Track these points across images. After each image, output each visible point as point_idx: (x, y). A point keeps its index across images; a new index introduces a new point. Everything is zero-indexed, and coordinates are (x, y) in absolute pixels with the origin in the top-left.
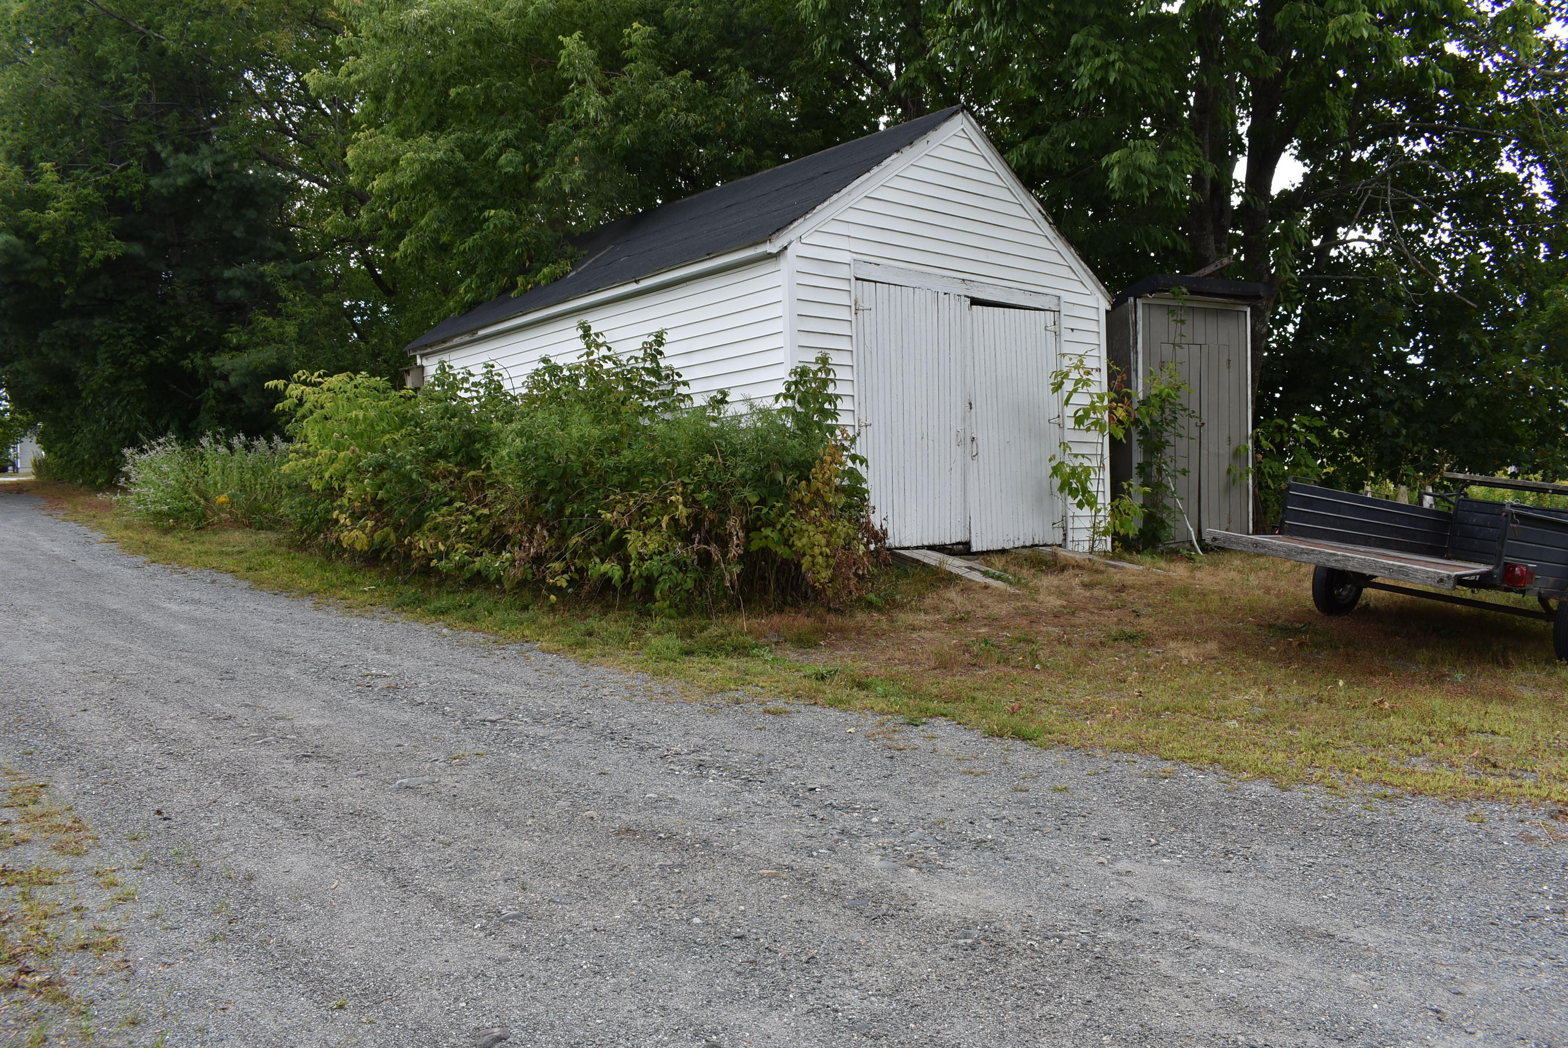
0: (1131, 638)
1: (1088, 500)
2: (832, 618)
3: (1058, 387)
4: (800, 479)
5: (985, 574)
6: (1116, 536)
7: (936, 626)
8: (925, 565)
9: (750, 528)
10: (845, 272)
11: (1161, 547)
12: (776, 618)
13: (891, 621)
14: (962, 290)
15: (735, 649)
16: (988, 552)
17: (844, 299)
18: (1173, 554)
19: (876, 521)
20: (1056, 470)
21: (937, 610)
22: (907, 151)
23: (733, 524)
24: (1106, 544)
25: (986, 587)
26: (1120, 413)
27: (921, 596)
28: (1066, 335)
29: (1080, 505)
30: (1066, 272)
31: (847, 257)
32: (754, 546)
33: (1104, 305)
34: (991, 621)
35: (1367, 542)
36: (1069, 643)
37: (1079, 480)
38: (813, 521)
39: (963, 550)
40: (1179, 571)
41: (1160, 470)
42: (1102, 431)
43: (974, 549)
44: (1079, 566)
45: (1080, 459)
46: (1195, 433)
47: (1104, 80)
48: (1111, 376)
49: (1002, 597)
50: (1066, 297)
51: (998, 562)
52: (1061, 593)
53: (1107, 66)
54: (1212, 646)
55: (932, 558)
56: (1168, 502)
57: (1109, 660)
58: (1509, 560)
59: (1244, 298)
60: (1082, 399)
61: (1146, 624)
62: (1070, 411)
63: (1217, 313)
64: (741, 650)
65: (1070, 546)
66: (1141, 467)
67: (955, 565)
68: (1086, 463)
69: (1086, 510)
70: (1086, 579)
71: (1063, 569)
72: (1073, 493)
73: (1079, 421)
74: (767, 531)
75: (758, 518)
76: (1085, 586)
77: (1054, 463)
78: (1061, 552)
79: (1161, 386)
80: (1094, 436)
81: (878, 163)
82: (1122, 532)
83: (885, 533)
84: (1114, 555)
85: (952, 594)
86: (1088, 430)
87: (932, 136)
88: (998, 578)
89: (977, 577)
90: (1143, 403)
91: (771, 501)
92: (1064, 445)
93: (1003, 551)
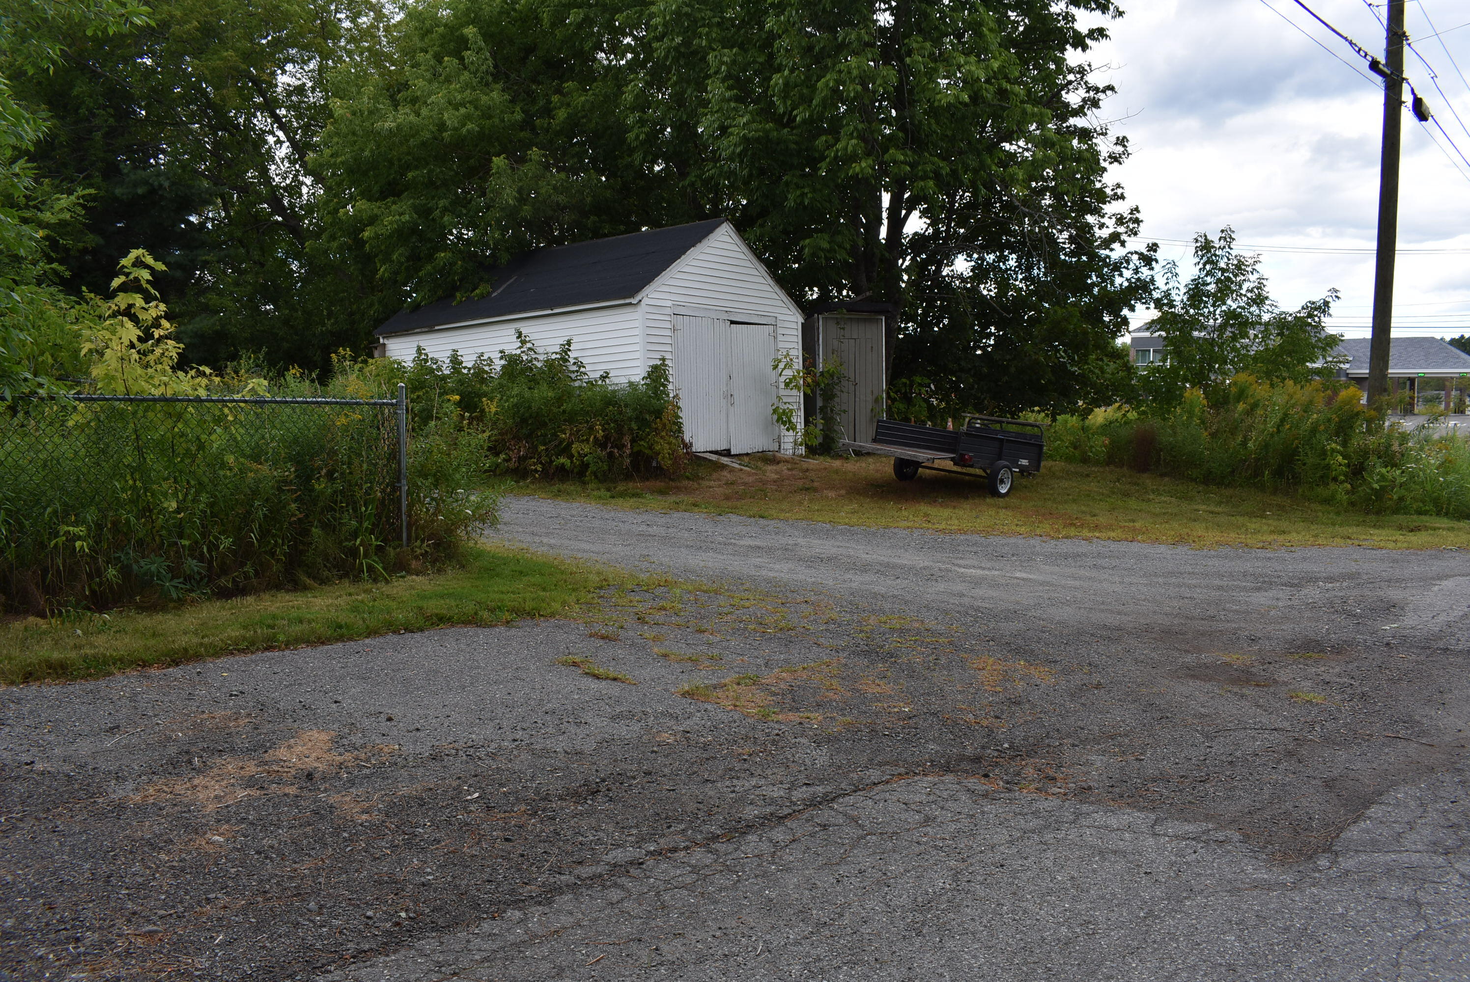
0: (807, 489)
1: (792, 427)
2: (672, 484)
3: (775, 367)
4: (656, 418)
5: (740, 464)
6: (807, 446)
7: (720, 486)
8: (710, 460)
9: (633, 441)
10: (668, 311)
11: (832, 453)
12: (647, 483)
13: (699, 484)
14: (726, 316)
15: (633, 495)
16: (740, 455)
17: (668, 325)
18: (838, 456)
19: (687, 439)
20: (775, 411)
21: (719, 480)
22: (699, 245)
23: (627, 440)
24: (802, 450)
25: (741, 470)
26: (809, 380)
27: (711, 475)
28: (780, 338)
29: (788, 430)
30: (780, 303)
31: (669, 303)
32: (635, 449)
33: (800, 320)
34: (745, 484)
35: (919, 447)
36: (780, 491)
37: (787, 417)
38: (662, 437)
39: (727, 453)
40: (837, 463)
41: (832, 410)
42: (799, 390)
43: (732, 453)
44: (786, 461)
45: (788, 405)
46: (852, 388)
47: (802, 202)
48: (804, 360)
49: (749, 475)
50: (780, 317)
51: (746, 459)
52: (777, 473)
53: (803, 195)
54: (843, 492)
55: (714, 457)
56: (836, 427)
57: (798, 497)
58: (964, 452)
59: (881, 312)
60: (788, 373)
61: (816, 484)
62: (782, 379)
63: (865, 320)
64: (635, 495)
65: (782, 452)
66: (821, 409)
67: (725, 460)
68: (791, 407)
69: (791, 433)
70: (789, 466)
71: (778, 463)
72: (784, 423)
73: (787, 385)
74: (642, 443)
75: (637, 436)
76: (788, 469)
77: (774, 407)
78: (777, 454)
79: (831, 367)
80: (795, 392)
81: (684, 253)
82: (810, 444)
83: (691, 444)
84: (807, 457)
85: (725, 473)
86: (792, 389)
87: (711, 236)
88: (747, 466)
89: (737, 466)
90: (822, 374)
91: (643, 428)
92: (779, 398)
93: (747, 454)
